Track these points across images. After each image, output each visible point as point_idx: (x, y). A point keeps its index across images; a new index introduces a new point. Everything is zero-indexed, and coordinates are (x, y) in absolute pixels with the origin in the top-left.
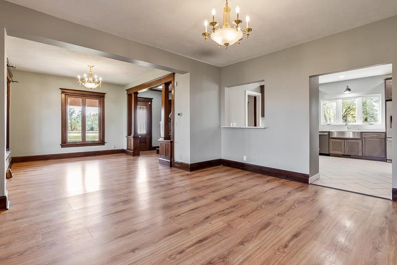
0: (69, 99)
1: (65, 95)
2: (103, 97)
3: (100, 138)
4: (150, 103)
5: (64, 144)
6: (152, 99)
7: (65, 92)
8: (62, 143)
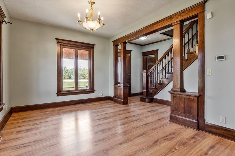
0: (64, 50)
1: (61, 45)
2: (93, 48)
3: (90, 86)
4: (129, 55)
5: (60, 92)
6: (131, 51)
7: (60, 43)
8: (58, 92)
